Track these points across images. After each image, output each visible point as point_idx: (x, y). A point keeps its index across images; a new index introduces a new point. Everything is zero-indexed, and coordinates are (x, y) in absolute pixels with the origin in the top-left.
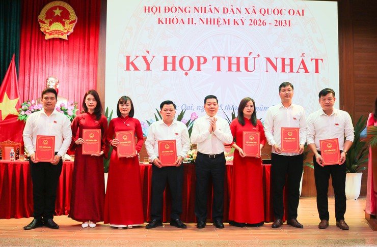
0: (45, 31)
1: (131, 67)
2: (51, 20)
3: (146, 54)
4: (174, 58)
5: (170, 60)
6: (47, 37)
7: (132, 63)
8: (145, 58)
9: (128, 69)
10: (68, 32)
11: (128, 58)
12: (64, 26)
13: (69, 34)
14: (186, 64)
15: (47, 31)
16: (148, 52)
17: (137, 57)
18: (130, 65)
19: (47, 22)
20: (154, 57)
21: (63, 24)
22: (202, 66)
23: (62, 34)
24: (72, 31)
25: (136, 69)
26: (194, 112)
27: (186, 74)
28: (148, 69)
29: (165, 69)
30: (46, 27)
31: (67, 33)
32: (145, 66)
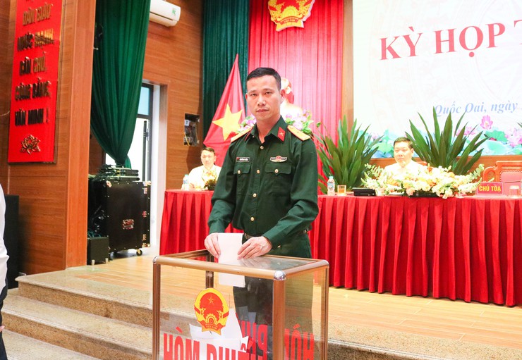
0: (276, 20)
1: (388, 54)
2: (283, 4)
3: (409, 32)
4: (451, 32)
5: (445, 36)
6: (279, 28)
7: (390, 49)
8: (407, 38)
9: (384, 57)
10: (303, 16)
11: (384, 41)
12: (298, 9)
13: (305, 19)
14: (471, 39)
15: (279, 20)
16: (411, 28)
17: (396, 38)
18: (387, 51)
19: (279, 7)
20: (420, 34)
21: (297, 6)
22: (497, 39)
23: (296, 21)
24: (308, 14)
25: (395, 55)
26: (486, 114)
27: (472, 55)
28: (413, 54)
29: (439, 50)
30: (277, 15)
31: (302, 18)
32: (408, 49)
